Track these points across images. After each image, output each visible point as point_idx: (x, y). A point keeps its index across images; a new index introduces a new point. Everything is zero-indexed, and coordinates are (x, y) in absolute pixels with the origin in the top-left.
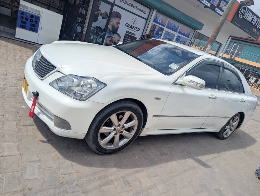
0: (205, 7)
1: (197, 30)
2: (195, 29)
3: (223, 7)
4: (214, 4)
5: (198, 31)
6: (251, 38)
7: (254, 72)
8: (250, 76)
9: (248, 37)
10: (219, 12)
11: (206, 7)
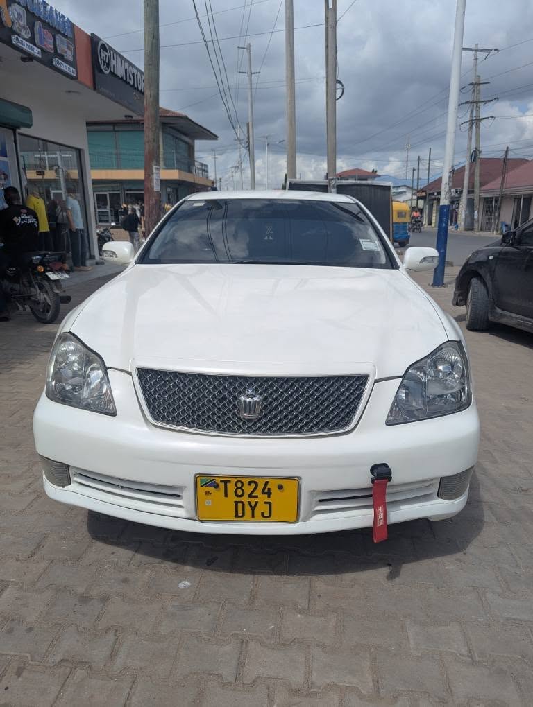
0: (24, 60)
1: (19, 128)
2: (14, 128)
3: (66, 52)
4: (45, 46)
5: (23, 130)
6: (131, 117)
7: (127, 194)
8: (125, 206)
9: (126, 116)
10: (64, 69)
11: (29, 58)
